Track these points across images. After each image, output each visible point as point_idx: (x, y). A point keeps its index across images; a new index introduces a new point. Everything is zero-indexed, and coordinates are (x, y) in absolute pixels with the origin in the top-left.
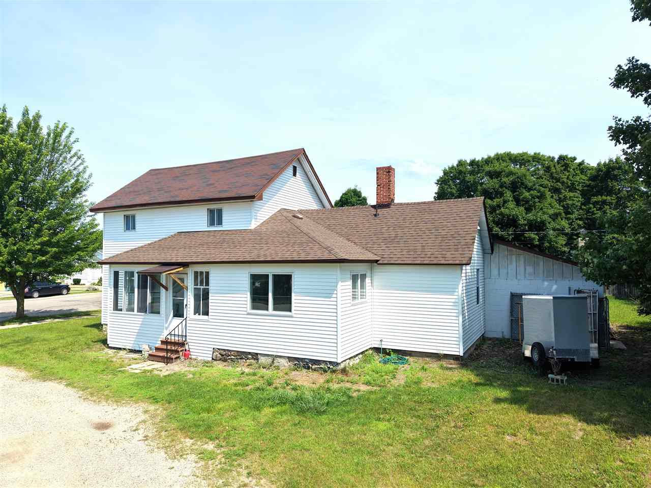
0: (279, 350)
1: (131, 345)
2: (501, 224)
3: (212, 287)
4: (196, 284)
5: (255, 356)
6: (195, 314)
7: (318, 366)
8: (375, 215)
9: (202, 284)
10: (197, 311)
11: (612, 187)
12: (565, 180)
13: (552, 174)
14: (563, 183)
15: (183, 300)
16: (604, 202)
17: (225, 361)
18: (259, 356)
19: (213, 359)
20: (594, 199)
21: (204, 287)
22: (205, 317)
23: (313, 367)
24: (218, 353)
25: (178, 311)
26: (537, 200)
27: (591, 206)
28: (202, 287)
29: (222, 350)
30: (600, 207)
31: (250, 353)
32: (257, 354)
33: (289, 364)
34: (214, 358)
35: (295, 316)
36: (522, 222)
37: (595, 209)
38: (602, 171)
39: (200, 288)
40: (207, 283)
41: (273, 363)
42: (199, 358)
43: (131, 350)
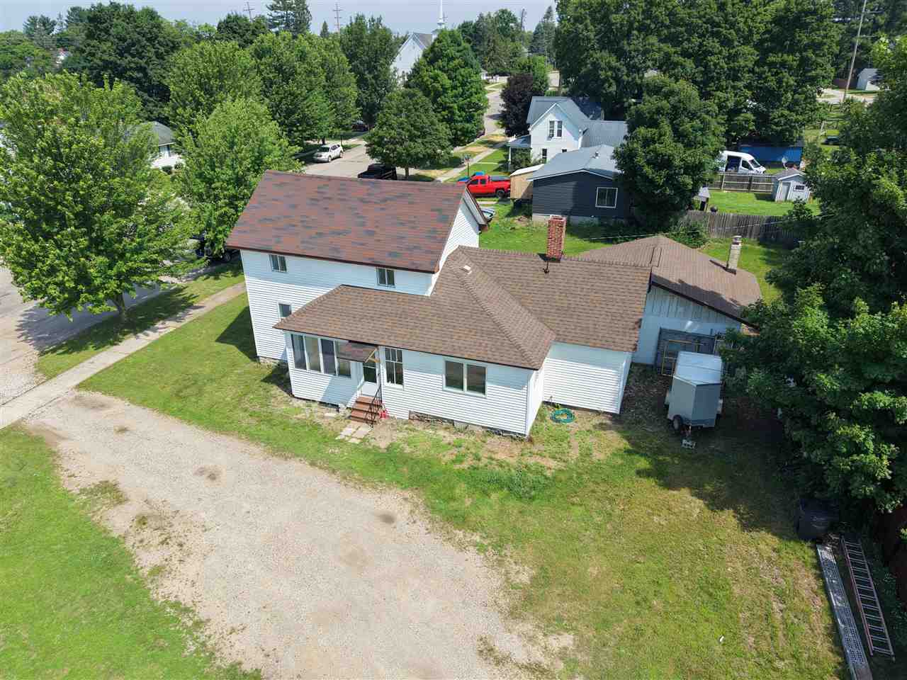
1: (320, 398)
2: (654, 164)
3: (404, 362)
4: (388, 358)
5: (452, 422)
6: (387, 382)
8: (546, 272)
9: (394, 359)
10: (390, 378)
11: (799, 41)
12: (741, 25)
13: (726, 15)
14: (738, 31)
15: (376, 369)
16: (783, 64)
17: (421, 420)
18: (455, 422)
20: (772, 58)
21: (397, 362)
22: (399, 386)
23: (503, 434)
24: (414, 415)
25: (370, 375)
26: (699, 133)
27: (766, 68)
28: (394, 362)
29: (418, 413)
30: (777, 72)
31: (446, 419)
32: (453, 420)
33: (482, 430)
34: (411, 418)
35: (488, 398)
36: (677, 162)
37: (769, 74)
38: (792, 12)
40: (400, 359)
41: (466, 428)
42: (396, 417)
43: (321, 403)
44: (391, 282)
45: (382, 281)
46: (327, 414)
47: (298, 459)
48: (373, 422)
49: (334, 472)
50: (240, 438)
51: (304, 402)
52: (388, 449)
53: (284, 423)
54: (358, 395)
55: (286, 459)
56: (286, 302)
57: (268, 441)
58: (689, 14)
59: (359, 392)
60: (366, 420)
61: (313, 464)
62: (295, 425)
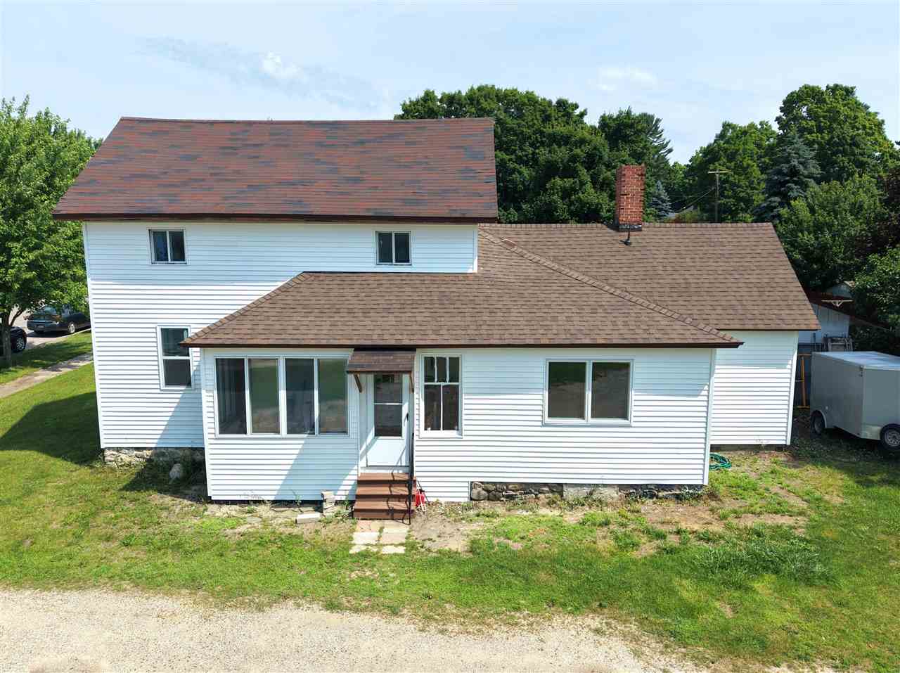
0: (606, 477)
1: (275, 493)
4: (429, 378)
5: (558, 489)
6: (426, 429)
7: (670, 493)
8: (626, 243)
9: (442, 379)
10: (431, 423)
15: (401, 407)
17: (495, 499)
18: (565, 488)
19: (471, 499)
21: (448, 383)
22: (452, 434)
23: (660, 494)
24: (480, 489)
28: (442, 384)
29: (488, 483)
31: (546, 485)
32: (561, 485)
33: (620, 493)
34: (474, 497)
35: (633, 424)
39: (440, 386)
40: (455, 377)
41: (591, 495)
42: (442, 500)
43: (274, 502)
44: (404, 257)
45: (384, 257)
46: (300, 517)
47: (291, 603)
48: (408, 514)
49: (395, 612)
50: (119, 590)
51: (237, 507)
52: (472, 551)
53: (214, 544)
54: (359, 470)
55: (260, 609)
56: (175, 323)
57: (193, 584)
58: (517, 124)
59: (362, 463)
60: (391, 514)
61: (331, 606)
62: (240, 546)
